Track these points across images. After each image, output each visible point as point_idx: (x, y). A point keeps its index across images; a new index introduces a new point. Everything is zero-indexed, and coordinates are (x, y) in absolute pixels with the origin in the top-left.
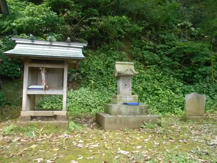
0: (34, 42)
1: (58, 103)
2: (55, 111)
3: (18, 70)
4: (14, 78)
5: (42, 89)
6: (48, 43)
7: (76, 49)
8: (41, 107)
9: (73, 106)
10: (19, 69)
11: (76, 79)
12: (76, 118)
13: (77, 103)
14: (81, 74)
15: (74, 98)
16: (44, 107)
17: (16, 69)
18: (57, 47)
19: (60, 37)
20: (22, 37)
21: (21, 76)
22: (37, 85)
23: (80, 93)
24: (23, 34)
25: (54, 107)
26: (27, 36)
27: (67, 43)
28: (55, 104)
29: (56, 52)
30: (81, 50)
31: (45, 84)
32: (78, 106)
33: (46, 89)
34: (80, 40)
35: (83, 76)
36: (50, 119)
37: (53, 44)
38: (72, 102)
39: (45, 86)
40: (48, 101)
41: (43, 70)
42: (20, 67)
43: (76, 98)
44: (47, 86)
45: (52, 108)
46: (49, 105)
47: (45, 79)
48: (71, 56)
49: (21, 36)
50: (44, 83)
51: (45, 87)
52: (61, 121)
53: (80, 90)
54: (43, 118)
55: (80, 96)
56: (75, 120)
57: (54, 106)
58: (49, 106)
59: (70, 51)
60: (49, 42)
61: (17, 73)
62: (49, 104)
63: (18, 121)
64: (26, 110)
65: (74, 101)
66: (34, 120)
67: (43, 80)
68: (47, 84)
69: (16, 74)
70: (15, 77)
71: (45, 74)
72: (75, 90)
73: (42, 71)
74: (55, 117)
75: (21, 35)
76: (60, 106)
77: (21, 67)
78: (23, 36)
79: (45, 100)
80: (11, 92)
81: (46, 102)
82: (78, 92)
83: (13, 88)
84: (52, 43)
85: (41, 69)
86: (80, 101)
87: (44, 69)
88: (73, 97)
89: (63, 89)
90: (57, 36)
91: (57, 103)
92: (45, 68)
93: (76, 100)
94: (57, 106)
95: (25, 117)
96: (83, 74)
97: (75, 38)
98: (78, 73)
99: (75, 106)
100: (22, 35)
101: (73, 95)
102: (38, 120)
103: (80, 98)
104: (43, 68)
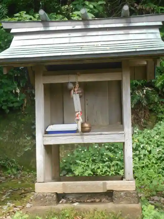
0: (48, 26)
1: (107, 161)
2: (107, 182)
3: (15, 92)
4: (8, 111)
5: (76, 131)
6: (79, 26)
7: (144, 31)
8: (70, 171)
9: (143, 167)
10: (18, 91)
11: (145, 103)
12: (153, 196)
13: (152, 161)
14: (157, 90)
15: (143, 148)
16: (77, 173)
17: (12, 92)
18: (100, 33)
19: (101, 8)
20: (19, 20)
21: (22, 106)
22: (63, 123)
23: (158, 137)
24: (21, 12)
25: (99, 171)
26: (29, 17)
27: (124, 20)
28: (101, 165)
29: (99, 44)
30: (157, 31)
31: (81, 120)
32: (156, 166)
33: (84, 131)
34: (148, 8)
35: (160, 93)
36: (98, 200)
37: (91, 26)
38: (140, 159)
39: (82, 124)
40: (85, 158)
41: (76, 89)
42: (19, 86)
43: (149, 149)
44: (86, 125)
45: (94, 173)
46: (88, 166)
47: (80, 110)
48: (138, 50)
49: (17, 18)
50: (80, 118)
51: (83, 127)
52: (123, 205)
53: (155, 128)
54: (82, 197)
55: (159, 143)
56: (153, 200)
57: (99, 168)
58: (86, 170)
59: (131, 37)
60: (82, 23)
61: (15, 100)
62: (86, 164)
63: (28, 205)
64: (44, 180)
65: (145, 155)
66: (62, 203)
67: (76, 110)
68: (86, 119)
69: (13, 103)
70: (11, 109)
71: (80, 97)
72: (146, 129)
73: (72, 91)
74: (110, 195)
75: (15, 15)
76: (112, 168)
77: (21, 84)
78: (21, 16)
79: (77, 156)
80: (5, 140)
81: (80, 160)
82: (153, 132)
83: (8, 132)
84: (89, 24)
85: (71, 86)
86: (160, 155)
87: (77, 85)
88: (141, 146)
89: (123, 129)
90: (94, 7)
91: (104, 162)
92: (80, 83)
93: (150, 152)
94: (106, 168)
95: (44, 197)
96: (160, 89)
97: (136, 5)
98: (149, 89)
99: (147, 166)
100: (18, 14)
101: (142, 140)
102: (73, 202)
103: (158, 146)
104: (74, 83)
